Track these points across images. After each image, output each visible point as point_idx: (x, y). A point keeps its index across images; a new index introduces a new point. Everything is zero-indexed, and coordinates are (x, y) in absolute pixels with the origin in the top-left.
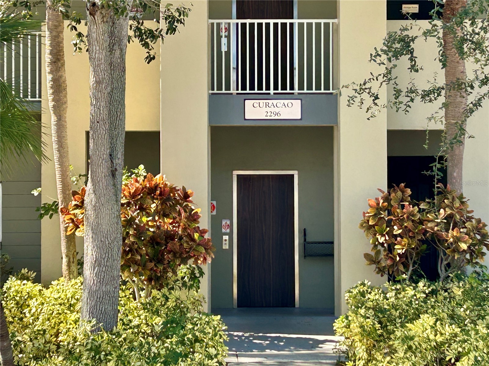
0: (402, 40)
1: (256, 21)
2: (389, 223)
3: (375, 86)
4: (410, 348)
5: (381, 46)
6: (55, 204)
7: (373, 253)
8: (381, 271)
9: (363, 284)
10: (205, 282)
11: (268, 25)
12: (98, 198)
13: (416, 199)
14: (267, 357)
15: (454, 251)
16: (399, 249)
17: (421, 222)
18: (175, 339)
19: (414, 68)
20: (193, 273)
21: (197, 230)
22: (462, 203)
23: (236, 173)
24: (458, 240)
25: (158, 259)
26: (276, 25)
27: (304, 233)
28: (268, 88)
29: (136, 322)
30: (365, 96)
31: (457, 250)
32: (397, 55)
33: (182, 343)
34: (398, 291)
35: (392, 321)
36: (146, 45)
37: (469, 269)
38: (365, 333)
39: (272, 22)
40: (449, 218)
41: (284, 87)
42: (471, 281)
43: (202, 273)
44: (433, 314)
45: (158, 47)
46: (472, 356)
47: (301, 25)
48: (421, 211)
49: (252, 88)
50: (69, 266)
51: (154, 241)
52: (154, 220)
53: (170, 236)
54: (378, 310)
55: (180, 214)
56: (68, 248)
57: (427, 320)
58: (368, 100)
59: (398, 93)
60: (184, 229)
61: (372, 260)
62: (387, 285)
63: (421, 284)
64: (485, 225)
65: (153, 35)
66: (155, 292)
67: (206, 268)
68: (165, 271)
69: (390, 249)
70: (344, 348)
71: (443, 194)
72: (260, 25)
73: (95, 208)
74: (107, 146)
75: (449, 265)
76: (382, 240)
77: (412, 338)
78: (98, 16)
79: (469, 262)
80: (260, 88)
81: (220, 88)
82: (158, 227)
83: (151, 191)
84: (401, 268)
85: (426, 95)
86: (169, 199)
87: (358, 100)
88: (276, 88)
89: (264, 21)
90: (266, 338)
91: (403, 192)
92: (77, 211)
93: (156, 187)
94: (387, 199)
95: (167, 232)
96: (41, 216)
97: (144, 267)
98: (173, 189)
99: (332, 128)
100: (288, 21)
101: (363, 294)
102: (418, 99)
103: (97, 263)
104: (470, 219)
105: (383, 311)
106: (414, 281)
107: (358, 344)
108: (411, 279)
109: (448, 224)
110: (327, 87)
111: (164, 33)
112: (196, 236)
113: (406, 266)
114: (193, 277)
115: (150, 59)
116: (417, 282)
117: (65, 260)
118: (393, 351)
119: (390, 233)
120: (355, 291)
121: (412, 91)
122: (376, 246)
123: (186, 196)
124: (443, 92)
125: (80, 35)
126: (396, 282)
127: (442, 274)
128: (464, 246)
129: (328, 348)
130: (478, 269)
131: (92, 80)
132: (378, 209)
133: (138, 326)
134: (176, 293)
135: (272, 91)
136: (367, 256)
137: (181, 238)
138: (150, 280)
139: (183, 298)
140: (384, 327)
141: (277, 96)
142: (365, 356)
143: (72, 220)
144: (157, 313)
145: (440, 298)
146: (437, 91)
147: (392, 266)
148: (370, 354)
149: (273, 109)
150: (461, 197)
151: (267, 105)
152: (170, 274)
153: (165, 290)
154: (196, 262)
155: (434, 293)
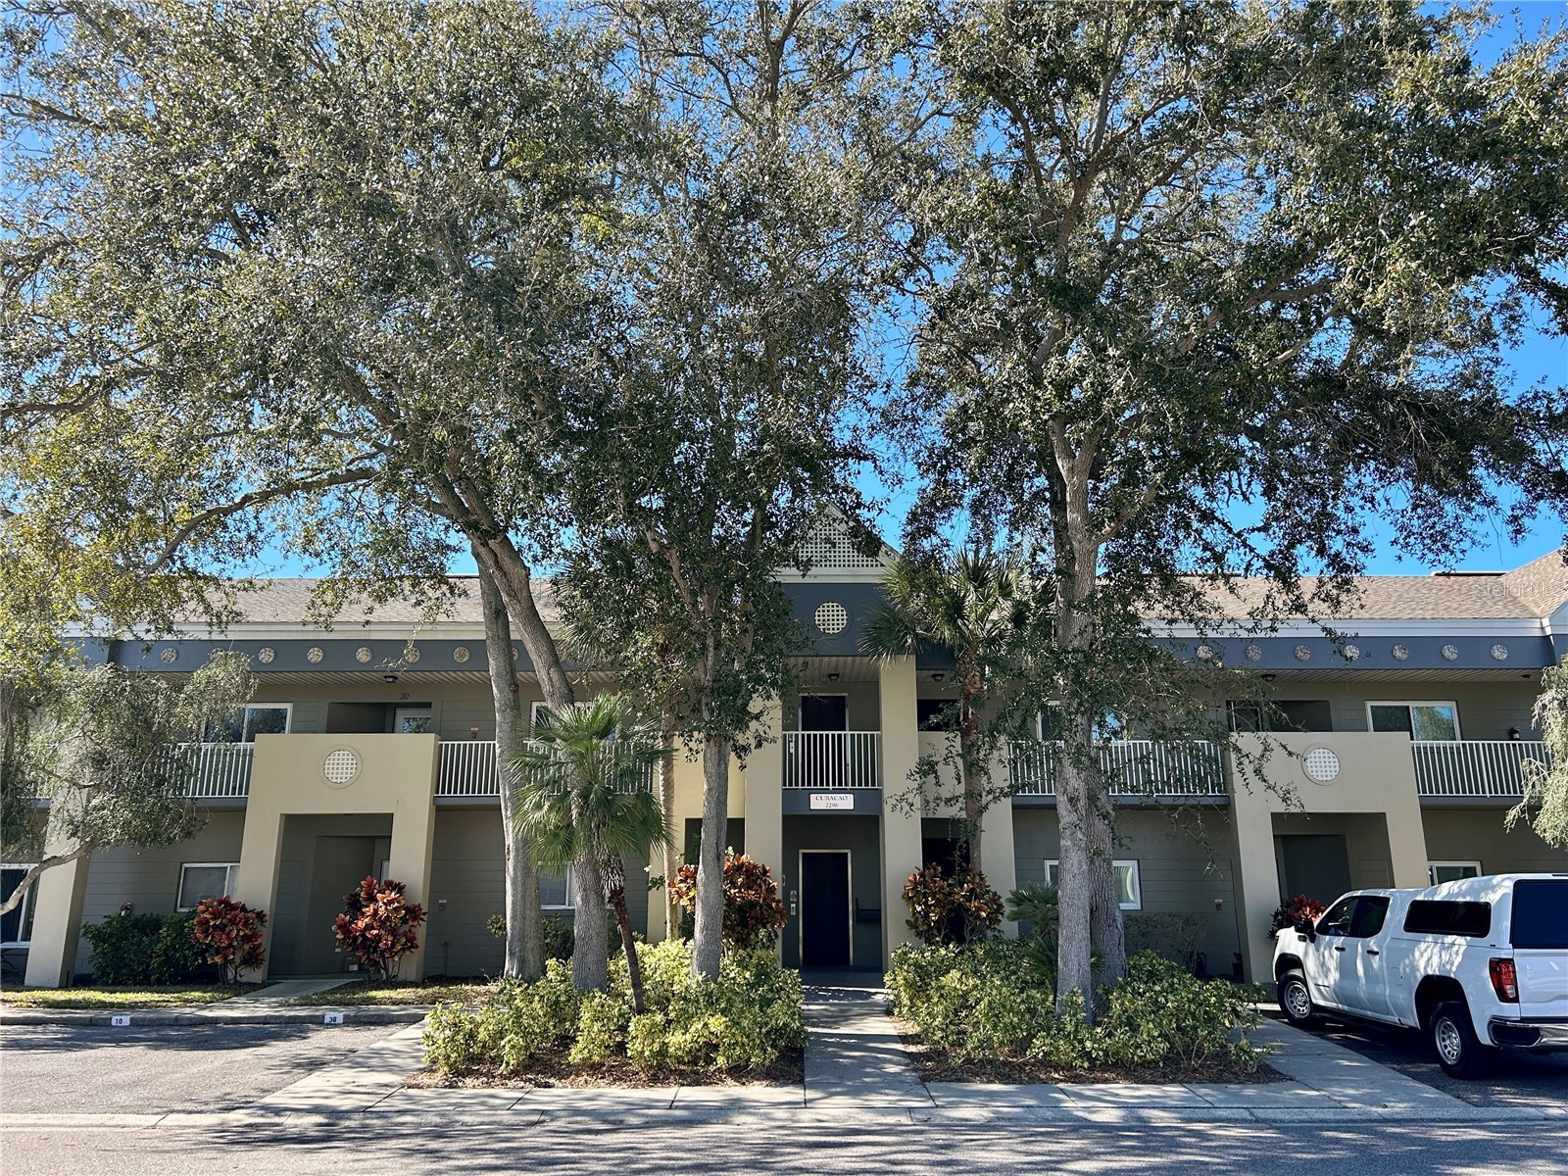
0: (929, 763)
1: (818, 733)
2: (925, 895)
3: (910, 797)
4: (942, 995)
5: (914, 769)
6: (662, 878)
7: (912, 920)
8: (919, 934)
9: (905, 945)
10: (779, 943)
11: (827, 735)
12: (707, 877)
13: (945, 876)
14: (831, 1005)
15: (976, 918)
16: (933, 917)
17: (950, 894)
18: (766, 987)
19: (937, 784)
20: (770, 935)
21: (774, 900)
22: (982, 879)
23: (801, 851)
24: (979, 909)
25: (743, 924)
26: (833, 735)
27: (856, 901)
28: (828, 784)
29: (732, 975)
30: (904, 804)
31: (979, 917)
32: (925, 774)
33: (771, 990)
34: (933, 952)
35: (929, 975)
36: (740, 757)
37: (989, 933)
38: (908, 984)
39: (830, 733)
40: (971, 891)
41: (840, 784)
42: (989, 944)
43: (777, 936)
44: (960, 970)
45: (748, 759)
46: (986, 1000)
47: (853, 736)
48: (949, 885)
49: (815, 784)
50: (672, 929)
51: (741, 909)
52: (740, 892)
53: (753, 905)
54: (918, 966)
55: (761, 887)
56: (671, 914)
57: (955, 974)
58: (906, 808)
59: (927, 802)
60: (765, 899)
61: (912, 925)
62: (924, 946)
63: (951, 946)
64: (1000, 897)
65: (745, 749)
66: (741, 951)
67: (780, 932)
68: (749, 934)
69: (926, 916)
70: (892, 997)
71: (966, 871)
72: (821, 736)
73: (704, 885)
74: (715, 837)
75: (973, 930)
76: (919, 909)
77: (943, 988)
78: (712, 743)
79: (988, 927)
80: (822, 784)
81: (791, 785)
82: (743, 898)
83: (739, 868)
84: (935, 932)
85: (948, 801)
86: (752, 875)
87: (899, 807)
88: (834, 784)
89: (824, 733)
90: (829, 991)
91: (935, 870)
92: (682, 885)
93: (743, 864)
94: (922, 875)
95: (750, 901)
96: (650, 888)
97: (733, 931)
98: (755, 867)
99: (878, 816)
100: (843, 733)
101: (905, 954)
102: (943, 804)
103: (705, 928)
104: (988, 892)
105: (921, 967)
106: (945, 943)
107: (903, 994)
108: (943, 941)
109: (971, 896)
110: (873, 784)
111: (752, 747)
112: (774, 905)
113: (939, 931)
114: (770, 940)
115: (743, 767)
116: (948, 944)
117: (669, 924)
118: (929, 998)
119: (926, 903)
120: (899, 951)
121: (937, 799)
122: (914, 914)
123: (765, 872)
124: (960, 800)
125: (691, 749)
126: (931, 944)
127: (968, 937)
128: (984, 914)
129: (879, 998)
130: (997, 933)
131: (706, 787)
132: (915, 883)
133: (734, 978)
134: (759, 952)
135: (831, 787)
136: (908, 922)
137: (761, 907)
138: (737, 942)
139: (764, 956)
140: (922, 980)
141: (835, 791)
142: (909, 1003)
143: (678, 892)
144: (746, 968)
145: (965, 956)
146: (956, 798)
147: (928, 931)
148: (912, 1002)
149: (832, 801)
150: (980, 874)
151: (827, 798)
152: (752, 937)
153: (749, 950)
154: (772, 927)
155: (961, 952)
